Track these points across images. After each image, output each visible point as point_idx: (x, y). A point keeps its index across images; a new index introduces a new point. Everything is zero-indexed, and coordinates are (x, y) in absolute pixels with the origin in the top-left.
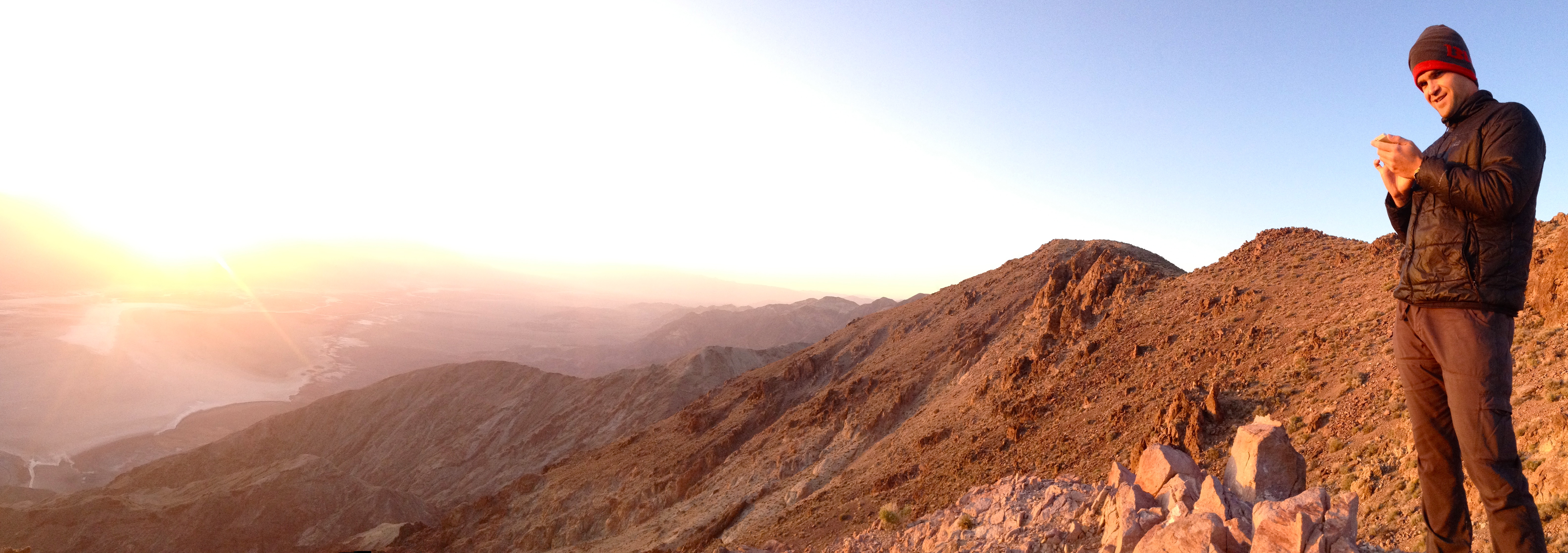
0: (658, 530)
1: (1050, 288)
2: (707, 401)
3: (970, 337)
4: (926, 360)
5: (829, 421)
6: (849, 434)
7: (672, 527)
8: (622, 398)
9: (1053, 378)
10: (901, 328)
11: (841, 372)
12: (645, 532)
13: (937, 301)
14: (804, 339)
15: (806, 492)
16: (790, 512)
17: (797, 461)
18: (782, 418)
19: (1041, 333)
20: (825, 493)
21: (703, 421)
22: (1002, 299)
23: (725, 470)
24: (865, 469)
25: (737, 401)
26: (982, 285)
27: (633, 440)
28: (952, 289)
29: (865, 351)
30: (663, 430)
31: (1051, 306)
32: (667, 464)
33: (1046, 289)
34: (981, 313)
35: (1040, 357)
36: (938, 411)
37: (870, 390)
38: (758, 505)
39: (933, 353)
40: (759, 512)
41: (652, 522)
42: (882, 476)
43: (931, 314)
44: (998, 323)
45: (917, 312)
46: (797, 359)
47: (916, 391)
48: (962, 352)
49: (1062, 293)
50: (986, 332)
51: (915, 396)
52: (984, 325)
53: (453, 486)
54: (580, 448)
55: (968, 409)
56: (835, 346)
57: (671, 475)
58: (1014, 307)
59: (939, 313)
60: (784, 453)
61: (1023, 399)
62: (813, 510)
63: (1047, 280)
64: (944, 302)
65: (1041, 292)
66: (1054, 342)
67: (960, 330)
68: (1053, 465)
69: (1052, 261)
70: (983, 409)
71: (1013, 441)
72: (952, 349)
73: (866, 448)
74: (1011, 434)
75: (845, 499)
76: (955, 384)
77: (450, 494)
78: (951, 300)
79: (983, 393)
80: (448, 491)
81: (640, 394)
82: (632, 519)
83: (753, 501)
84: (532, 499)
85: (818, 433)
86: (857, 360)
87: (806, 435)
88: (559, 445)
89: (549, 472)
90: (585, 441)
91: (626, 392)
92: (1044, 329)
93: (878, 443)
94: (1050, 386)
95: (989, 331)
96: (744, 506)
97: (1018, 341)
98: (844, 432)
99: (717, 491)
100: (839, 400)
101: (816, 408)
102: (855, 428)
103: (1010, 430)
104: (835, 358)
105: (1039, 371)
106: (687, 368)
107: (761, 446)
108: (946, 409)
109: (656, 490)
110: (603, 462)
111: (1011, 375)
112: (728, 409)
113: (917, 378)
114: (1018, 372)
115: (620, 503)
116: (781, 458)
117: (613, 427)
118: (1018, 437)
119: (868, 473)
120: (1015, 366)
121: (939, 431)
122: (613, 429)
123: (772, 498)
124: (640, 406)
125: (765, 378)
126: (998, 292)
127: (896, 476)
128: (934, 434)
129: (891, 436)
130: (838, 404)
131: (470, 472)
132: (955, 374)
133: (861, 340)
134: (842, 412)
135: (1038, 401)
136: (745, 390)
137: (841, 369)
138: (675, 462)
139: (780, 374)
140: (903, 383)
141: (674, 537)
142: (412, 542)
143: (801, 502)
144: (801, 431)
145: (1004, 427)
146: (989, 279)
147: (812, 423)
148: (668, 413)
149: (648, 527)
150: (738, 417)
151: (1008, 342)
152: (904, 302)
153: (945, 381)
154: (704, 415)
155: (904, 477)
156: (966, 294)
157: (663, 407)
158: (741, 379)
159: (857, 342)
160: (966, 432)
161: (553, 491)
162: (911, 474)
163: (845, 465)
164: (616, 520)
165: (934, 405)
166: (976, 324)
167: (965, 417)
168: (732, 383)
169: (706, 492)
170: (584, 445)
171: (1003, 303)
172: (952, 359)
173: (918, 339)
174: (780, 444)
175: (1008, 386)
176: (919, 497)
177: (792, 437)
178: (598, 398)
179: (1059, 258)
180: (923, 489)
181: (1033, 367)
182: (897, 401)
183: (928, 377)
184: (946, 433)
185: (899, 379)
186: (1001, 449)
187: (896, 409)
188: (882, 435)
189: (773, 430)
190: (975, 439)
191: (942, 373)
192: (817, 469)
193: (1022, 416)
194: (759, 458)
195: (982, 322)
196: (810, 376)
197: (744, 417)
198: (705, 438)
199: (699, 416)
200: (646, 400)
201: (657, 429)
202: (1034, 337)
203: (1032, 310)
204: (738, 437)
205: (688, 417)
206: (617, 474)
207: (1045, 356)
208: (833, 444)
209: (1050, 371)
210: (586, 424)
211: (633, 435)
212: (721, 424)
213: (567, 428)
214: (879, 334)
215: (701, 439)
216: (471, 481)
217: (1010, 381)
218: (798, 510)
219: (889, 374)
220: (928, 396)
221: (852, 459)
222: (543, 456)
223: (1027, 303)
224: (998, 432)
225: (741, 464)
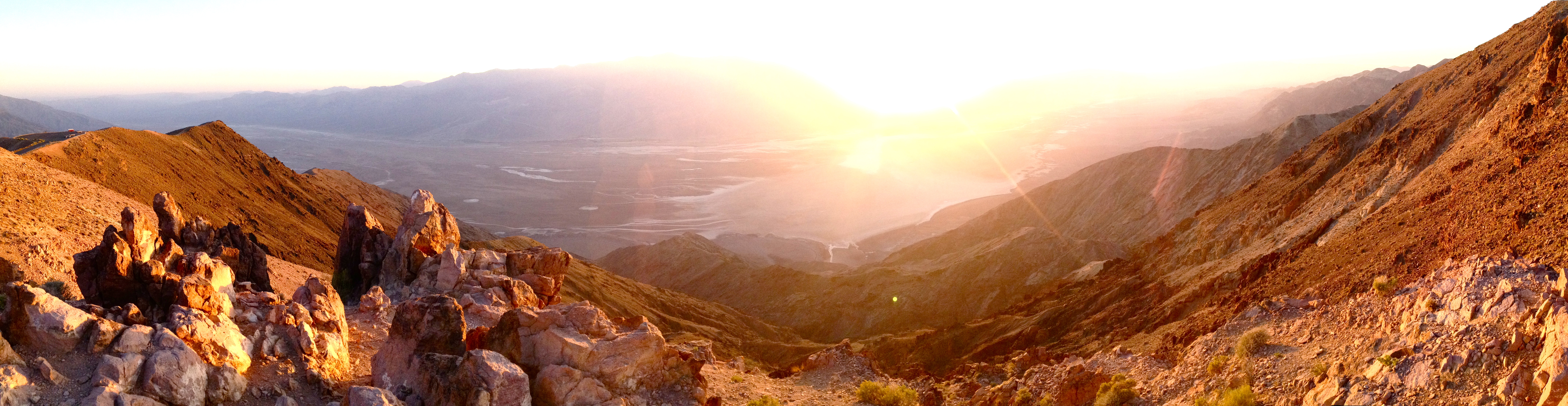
0: (1273, 241)
1: (1549, 44)
2: (1300, 155)
3: (1485, 91)
4: (1452, 111)
5: (1386, 160)
6: (1400, 168)
7: (1283, 237)
8: (1243, 160)
9: (1550, 118)
10: (1432, 88)
11: (1390, 125)
12: (1265, 243)
13: (1458, 65)
14: (1363, 102)
15: (1374, 208)
16: (1364, 222)
17: (1365, 189)
18: (1353, 160)
19: (1541, 82)
20: (1386, 208)
21: (1298, 168)
22: (1510, 57)
23: (1316, 199)
24: (1414, 190)
25: (1321, 152)
26: (1493, 48)
27: (1253, 186)
28: (1469, 54)
29: (1407, 107)
30: (1272, 177)
31: (1549, 60)
32: (1276, 199)
33: (1545, 45)
34: (1492, 71)
35: (1540, 102)
36: (1463, 147)
37: (1413, 136)
38: (1341, 220)
39: (1457, 105)
40: (1342, 223)
41: (1270, 236)
42: (1426, 195)
43: (1454, 75)
44: (1507, 78)
45: (1441, 75)
46: (1359, 118)
47: (1446, 134)
48: (1479, 103)
49: (1559, 48)
50: (1498, 85)
51: (1446, 138)
52: (1496, 80)
53: (1139, 233)
54: (1220, 196)
55: (1485, 145)
56: (1384, 106)
57: (1280, 205)
58: (1520, 63)
59: (1460, 73)
60: (1357, 184)
61: (1526, 137)
62: (1379, 220)
63: (1546, 37)
64: (1463, 66)
65: (1541, 48)
66: (1552, 89)
67: (1477, 86)
68: (1551, 184)
69: (1551, 20)
70: (1497, 144)
71: (1518, 167)
72: (1471, 102)
73: (1414, 176)
74: (1517, 162)
75: (1401, 211)
76: (1475, 128)
77: (1136, 238)
78: (1469, 64)
79: (1496, 133)
80: (1135, 236)
81: (1256, 154)
82: (1256, 236)
83: (1337, 217)
84: (1190, 234)
85: (1378, 169)
86: (1401, 116)
87: (1370, 171)
88: (1205, 196)
89: (1200, 215)
90: (1223, 191)
91: (1246, 155)
92: (1544, 79)
93: (1422, 172)
94: (1548, 125)
95: (1500, 84)
96: (1331, 222)
97: (1523, 90)
98: (1396, 167)
99: (1311, 212)
100: (1391, 145)
101: (1376, 152)
102: (1404, 164)
103: (1516, 159)
104: (1385, 116)
105: (1539, 114)
106: (1285, 132)
107: (1340, 181)
108: (1470, 145)
109: (1270, 216)
110: (1235, 203)
111: (1517, 118)
112: (1315, 158)
113: (1446, 125)
114: (1523, 116)
115: (1247, 227)
116: (1355, 187)
117: (1239, 179)
118: (1522, 164)
119: (1416, 193)
120: (1520, 110)
121: (1465, 161)
122: (1239, 180)
123: (1351, 214)
124: (1257, 162)
125: (1338, 134)
126: (1506, 52)
127: (1436, 194)
128: (1461, 163)
129: (1431, 166)
130: (1390, 148)
131: (1149, 221)
132: (1475, 120)
133: (1403, 100)
134: (1394, 154)
135: (1538, 137)
136: (1325, 144)
137: (1390, 123)
138: (1281, 197)
139: (1349, 129)
140: (1437, 129)
141: (1285, 243)
142: (1113, 271)
143: (1370, 216)
144: (1366, 169)
145: (1512, 157)
146: (1499, 43)
147: (1374, 162)
148: (1275, 165)
149: (1266, 239)
150: (1323, 162)
151: (1515, 92)
152: (1433, 67)
153: (1468, 125)
154: (1299, 164)
155: (1442, 194)
156: (1481, 57)
157: (1271, 161)
158: (1323, 137)
159: (1400, 102)
160: (1483, 161)
161: (1204, 226)
162: (1446, 192)
163: (1400, 189)
164: (1246, 238)
165: (1460, 143)
166: (1490, 80)
167: (1483, 151)
168: (1316, 141)
169: (1304, 214)
170: (1223, 193)
171: (1510, 61)
172: (1471, 110)
173: (1446, 95)
174: (1353, 178)
175: (1515, 126)
176: (1452, 207)
177: (1361, 174)
178: (1229, 161)
179: (1556, 17)
180: (1454, 201)
181: (1534, 110)
182: (1433, 142)
183: (1454, 123)
184: (1469, 163)
185: (1434, 127)
186: (1509, 173)
187: (1433, 148)
188: (1424, 167)
189: (1347, 169)
190: (1490, 166)
191: (1464, 119)
192: (1379, 193)
193: (1525, 149)
194: (1339, 189)
195: (1494, 79)
196: (1369, 130)
197: (1327, 163)
198: (1301, 180)
199: (1296, 165)
200: (1260, 158)
201: (1267, 178)
202: (1535, 87)
203: (1534, 64)
204: (1323, 178)
205: (1288, 166)
206: (1244, 209)
207: (1544, 101)
208: (1389, 175)
209: (1548, 114)
210: (1223, 180)
211: (1253, 183)
212: (1311, 169)
213: (1210, 185)
214: (1416, 95)
215: (1298, 180)
216: (1150, 227)
217: (1517, 122)
218: (1369, 221)
219: (1426, 124)
220: (1455, 137)
221: (1404, 184)
222: (1196, 204)
223: (1530, 58)
224: (1507, 161)
225: (1327, 194)
